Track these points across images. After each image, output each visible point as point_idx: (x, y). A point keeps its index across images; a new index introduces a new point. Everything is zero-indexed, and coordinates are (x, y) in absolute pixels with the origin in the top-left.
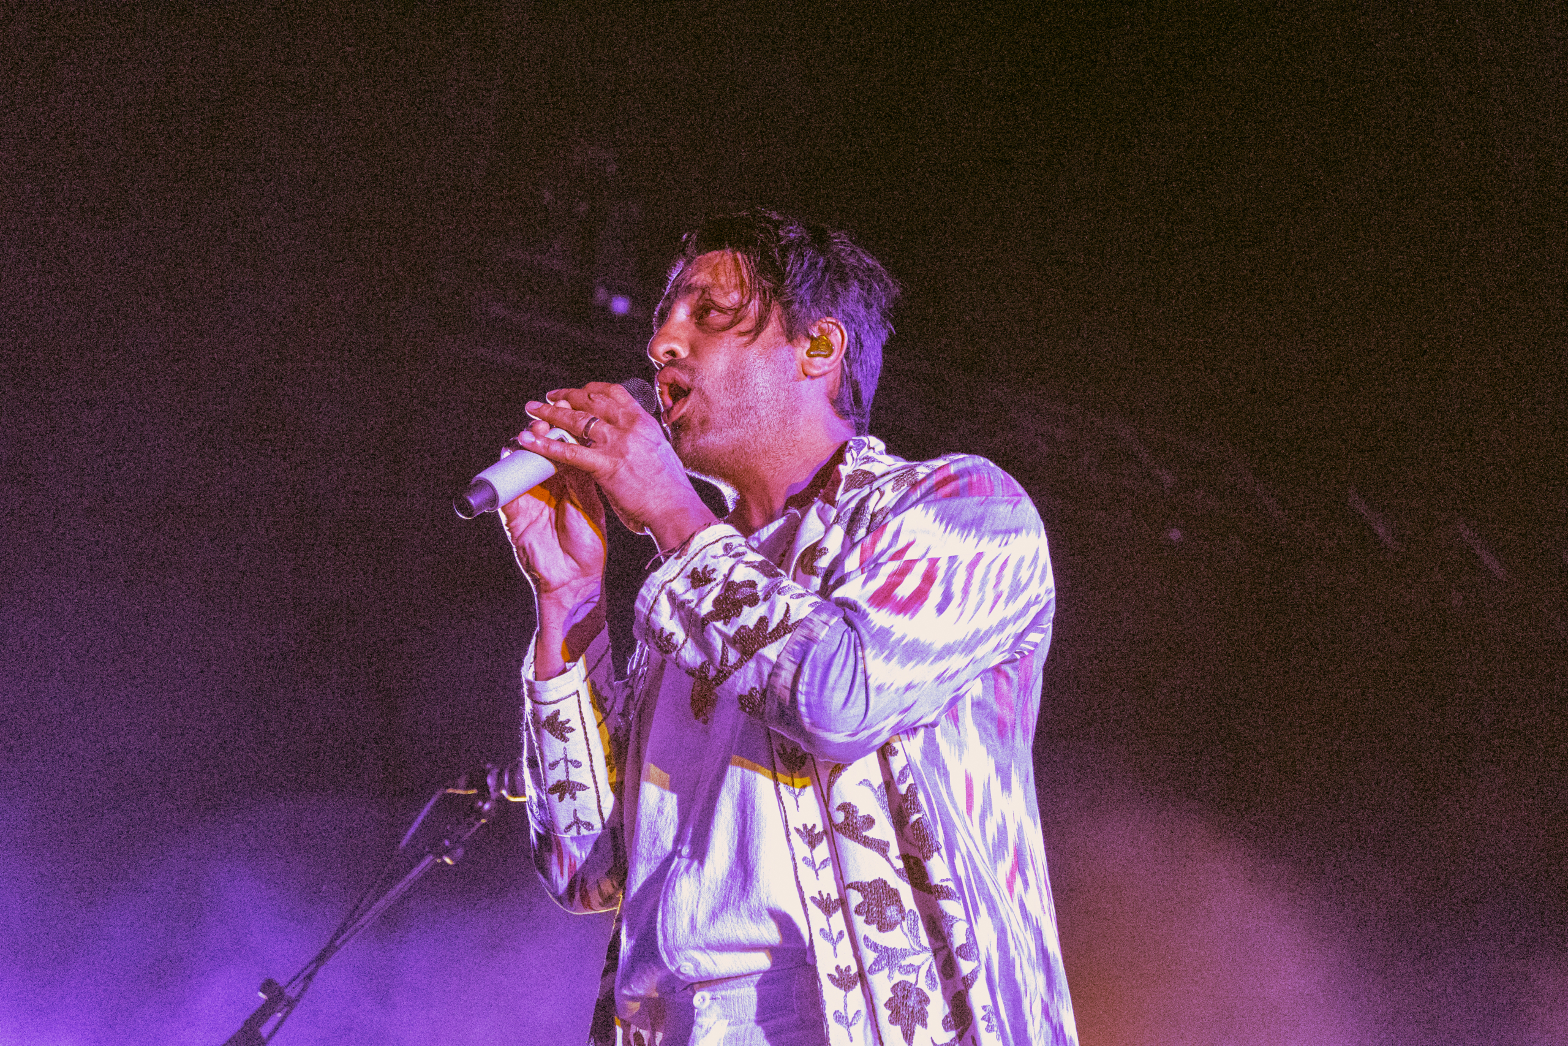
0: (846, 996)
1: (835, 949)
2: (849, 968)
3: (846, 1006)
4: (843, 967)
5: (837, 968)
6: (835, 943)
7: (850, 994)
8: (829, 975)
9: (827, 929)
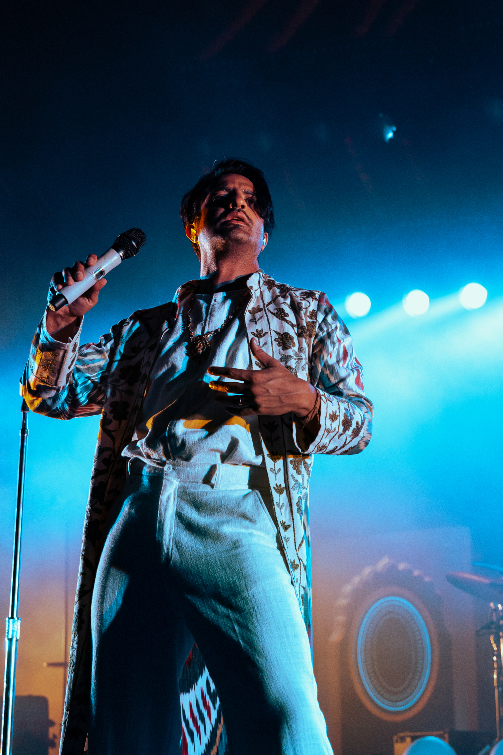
0: (279, 496)
1: (276, 477)
2: (280, 485)
3: (279, 500)
4: (278, 485)
5: (276, 485)
6: (276, 474)
7: (281, 495)
8: (274, 487)
9: (273, 468)
